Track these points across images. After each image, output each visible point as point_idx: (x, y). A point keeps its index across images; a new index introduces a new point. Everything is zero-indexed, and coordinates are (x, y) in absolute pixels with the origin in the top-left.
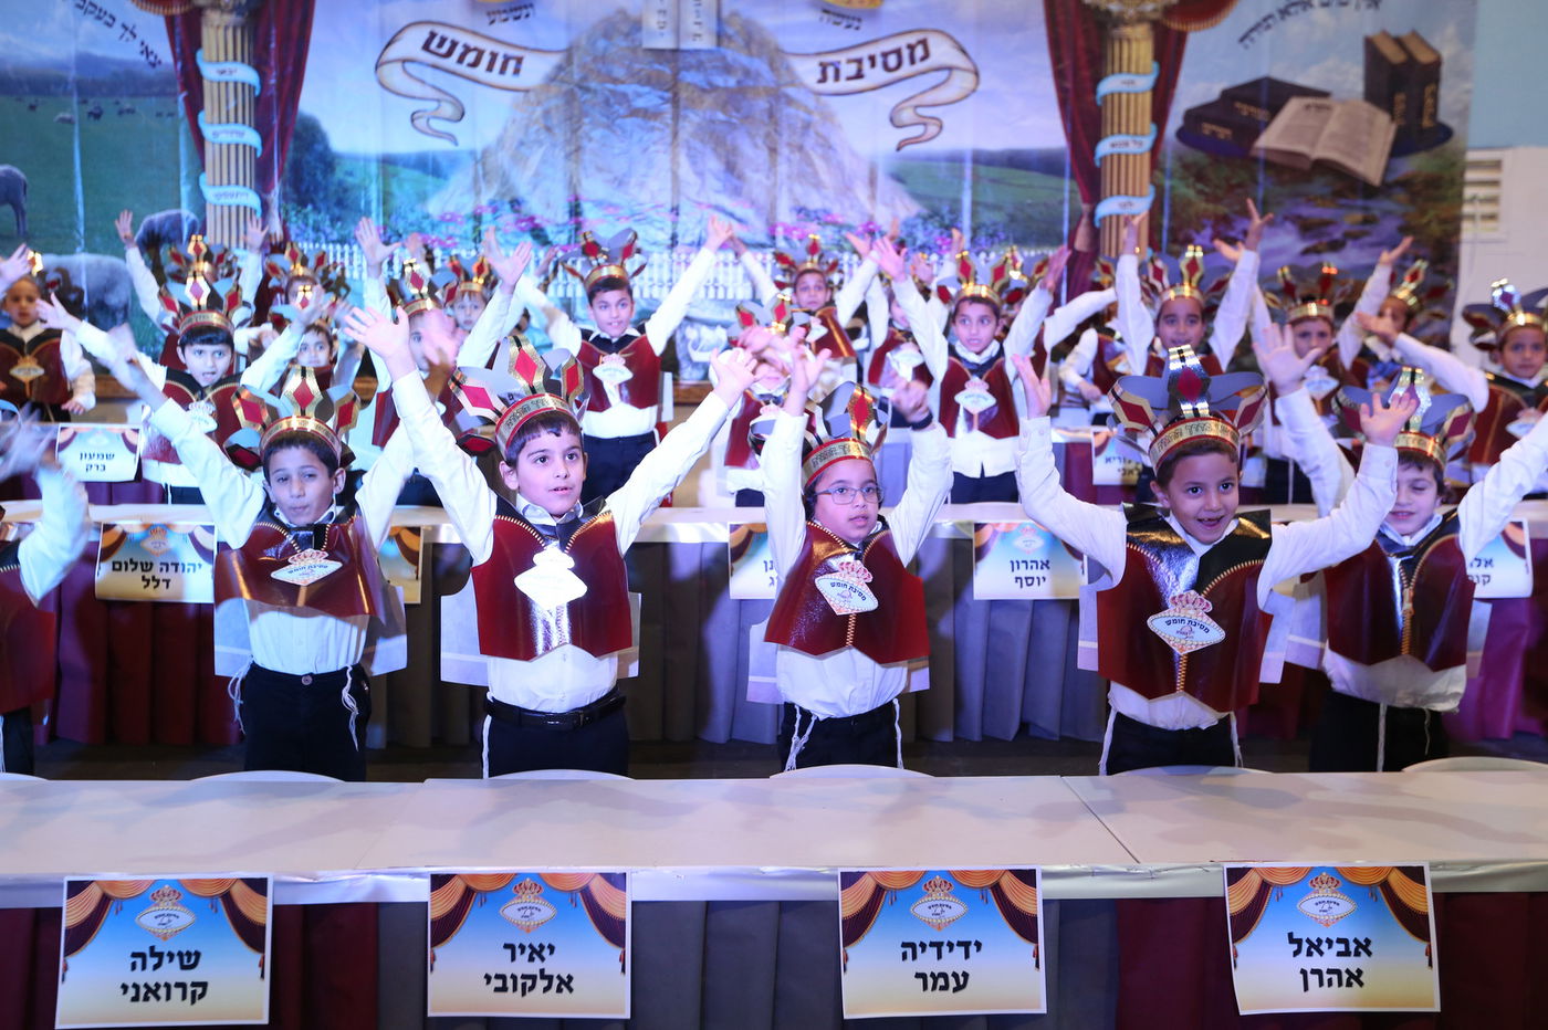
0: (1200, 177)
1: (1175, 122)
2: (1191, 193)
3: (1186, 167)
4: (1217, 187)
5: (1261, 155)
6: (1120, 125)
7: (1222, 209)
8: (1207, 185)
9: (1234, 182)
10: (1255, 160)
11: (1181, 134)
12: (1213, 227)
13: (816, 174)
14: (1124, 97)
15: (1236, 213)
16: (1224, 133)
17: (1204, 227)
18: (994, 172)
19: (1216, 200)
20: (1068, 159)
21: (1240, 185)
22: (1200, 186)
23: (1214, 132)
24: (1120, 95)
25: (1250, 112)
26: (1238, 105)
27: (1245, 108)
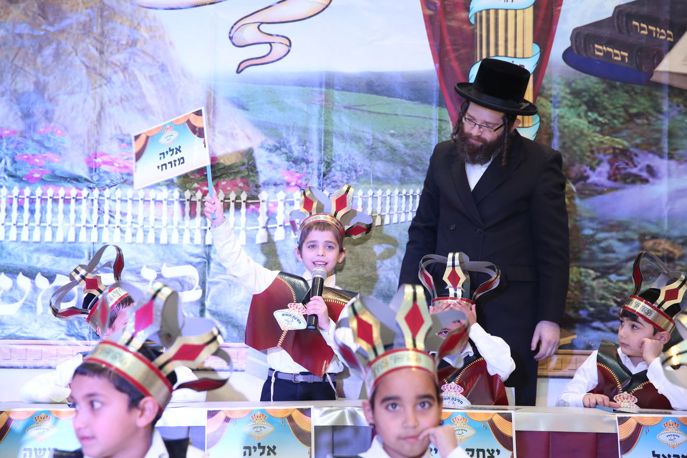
0: (592, 105)
1: (561, 42)
2: (583, 124)
3: (576, 94)
4: (614, 116)
5: (665, 80)
6: (497, 45)
7: (621, 143)
8: (601, 115)
9: (633, 111)
10: (658, 85)
11: (567, 56)
12: (611, 163)
13: (143, 96)
14: (501, 14)
15: (637, 146)
16: (619, 55)
17: (600, 162)
18: (352, 98)
19: (614, 132)
20: (435, 83)
21: (638, 115)
22: (593, 116)
23: (607, 54)
24: (496, 11)
25: (650, 31)
26: (635, 23)
27: (644, 26)
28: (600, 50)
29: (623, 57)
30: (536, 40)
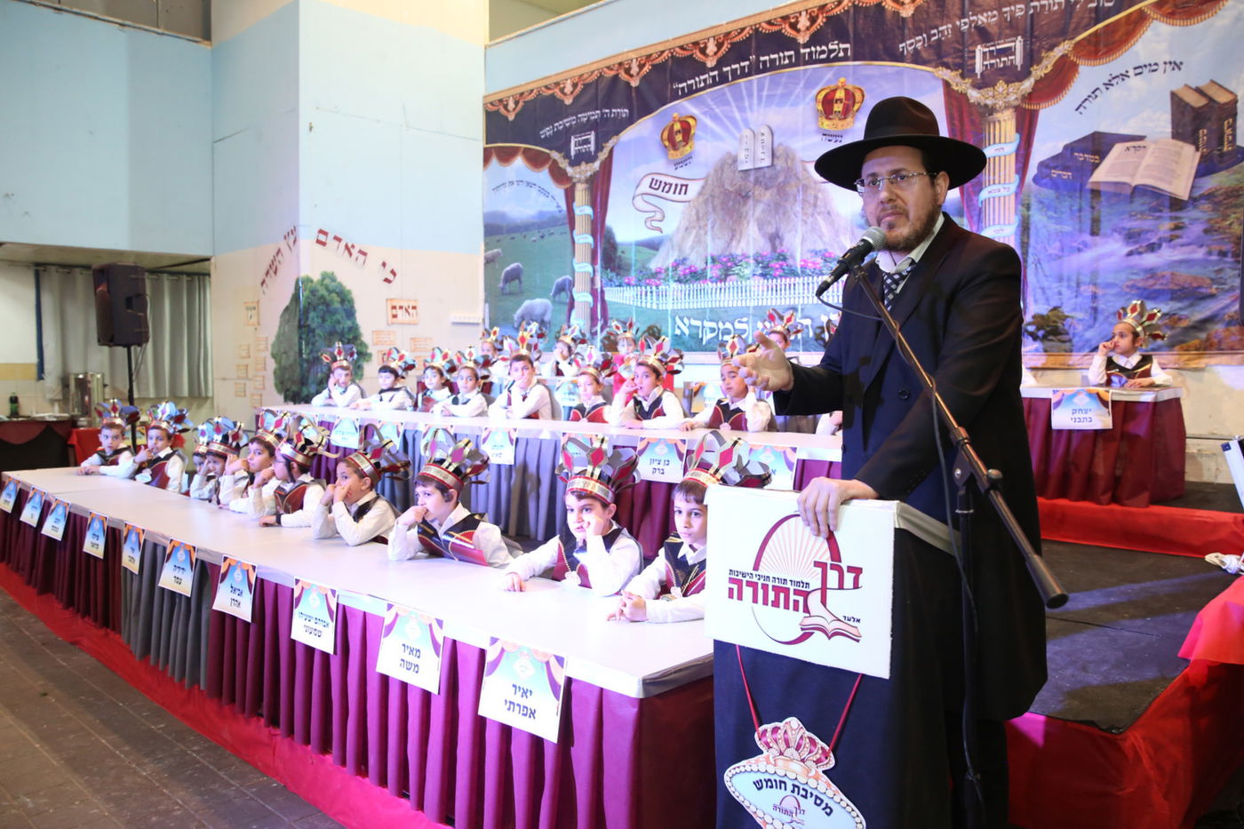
0: (1050, 207)
1: (1032, 170)
2: (1044, 219)
3: (1040, 201)
4: (1063, 213)
5: (1093, 187)
6: (994, 179)
7: (1066, 228)
8: (1055, 213)
9: (1075, 208)
10: (1090, 190)
11: (1036, 179)
14: (997, 159)
22: (1050, 213)
23: (1059, 175)
24: (994, 158)
25: (1085, 158)
26: (1076, 154)
27: (1081, 155)
28: (1055, 173)
29: (1069, 176)
30: (1017, 172)
